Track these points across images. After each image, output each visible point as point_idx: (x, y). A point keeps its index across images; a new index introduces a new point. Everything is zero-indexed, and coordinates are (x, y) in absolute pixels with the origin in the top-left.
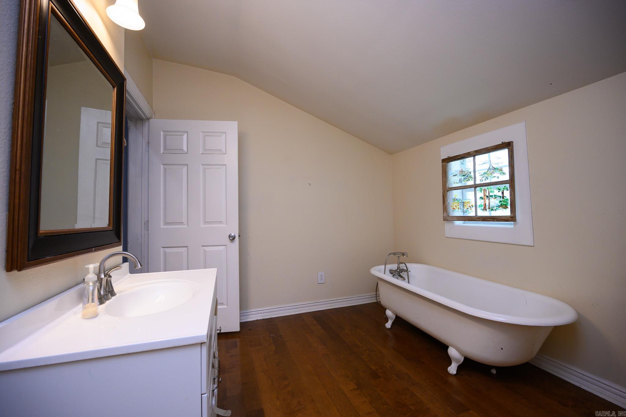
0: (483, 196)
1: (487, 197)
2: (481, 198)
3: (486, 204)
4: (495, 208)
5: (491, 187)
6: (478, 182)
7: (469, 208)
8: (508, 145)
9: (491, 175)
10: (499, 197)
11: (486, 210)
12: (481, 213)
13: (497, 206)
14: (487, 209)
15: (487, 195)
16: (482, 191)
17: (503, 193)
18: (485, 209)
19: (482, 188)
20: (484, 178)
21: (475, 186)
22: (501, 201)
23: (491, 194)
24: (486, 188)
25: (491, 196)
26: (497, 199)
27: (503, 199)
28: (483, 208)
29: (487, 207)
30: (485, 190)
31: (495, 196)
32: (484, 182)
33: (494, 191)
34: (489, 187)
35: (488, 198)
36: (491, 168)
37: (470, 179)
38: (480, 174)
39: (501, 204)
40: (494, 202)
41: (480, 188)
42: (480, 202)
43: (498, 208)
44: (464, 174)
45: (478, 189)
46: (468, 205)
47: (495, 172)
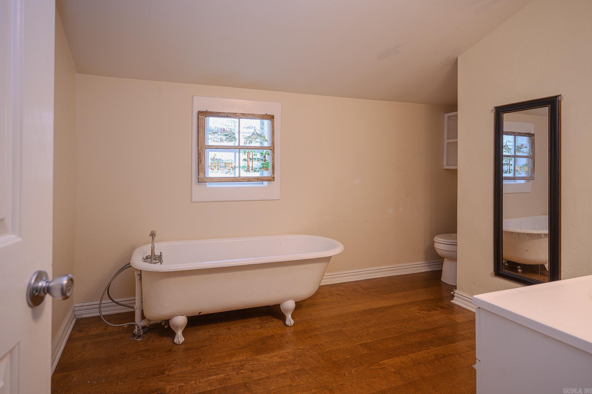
0: (246, 158)
1: (251, 159)
2: (245, 160)
3: (250, 166)
4: (258, 170)
5: (254, 150)
6: (242, 144)
7: (231, 169)
8: (271, 117)
9: (255, 140)
10: (262, 160)
11: (249, 171)
12: (244, 174)
13: (260, 167)
14: (250, 171)
15: (251, 157)
16: (246, 153)
17: (265, 157)
18: (248, 170)
19: (246, 150)
20: (248, 142)
21: (239, 148)
22: (263, 164)
23: (254, 157)
24: (250, 150)
25: (254, 159)
26: (260, 161)
27: (265, 162)
28: (246, 169)
29: (250, 169)
30: (249, 153)
31: (258, 159)
32: (248, 145)
33: (257, 154)
34: (253, 150)
35: (252, 160)
36: (255, 133)
37: (233, 140)
38: (244, 137)
39: (263, 166)
40: (257, 164)
41: (244, 150)
42: (243, 163)
43: (260, 169)
44: (226, 133)
45: (242, 150)
46: (230, 166)
47: (258, 138)
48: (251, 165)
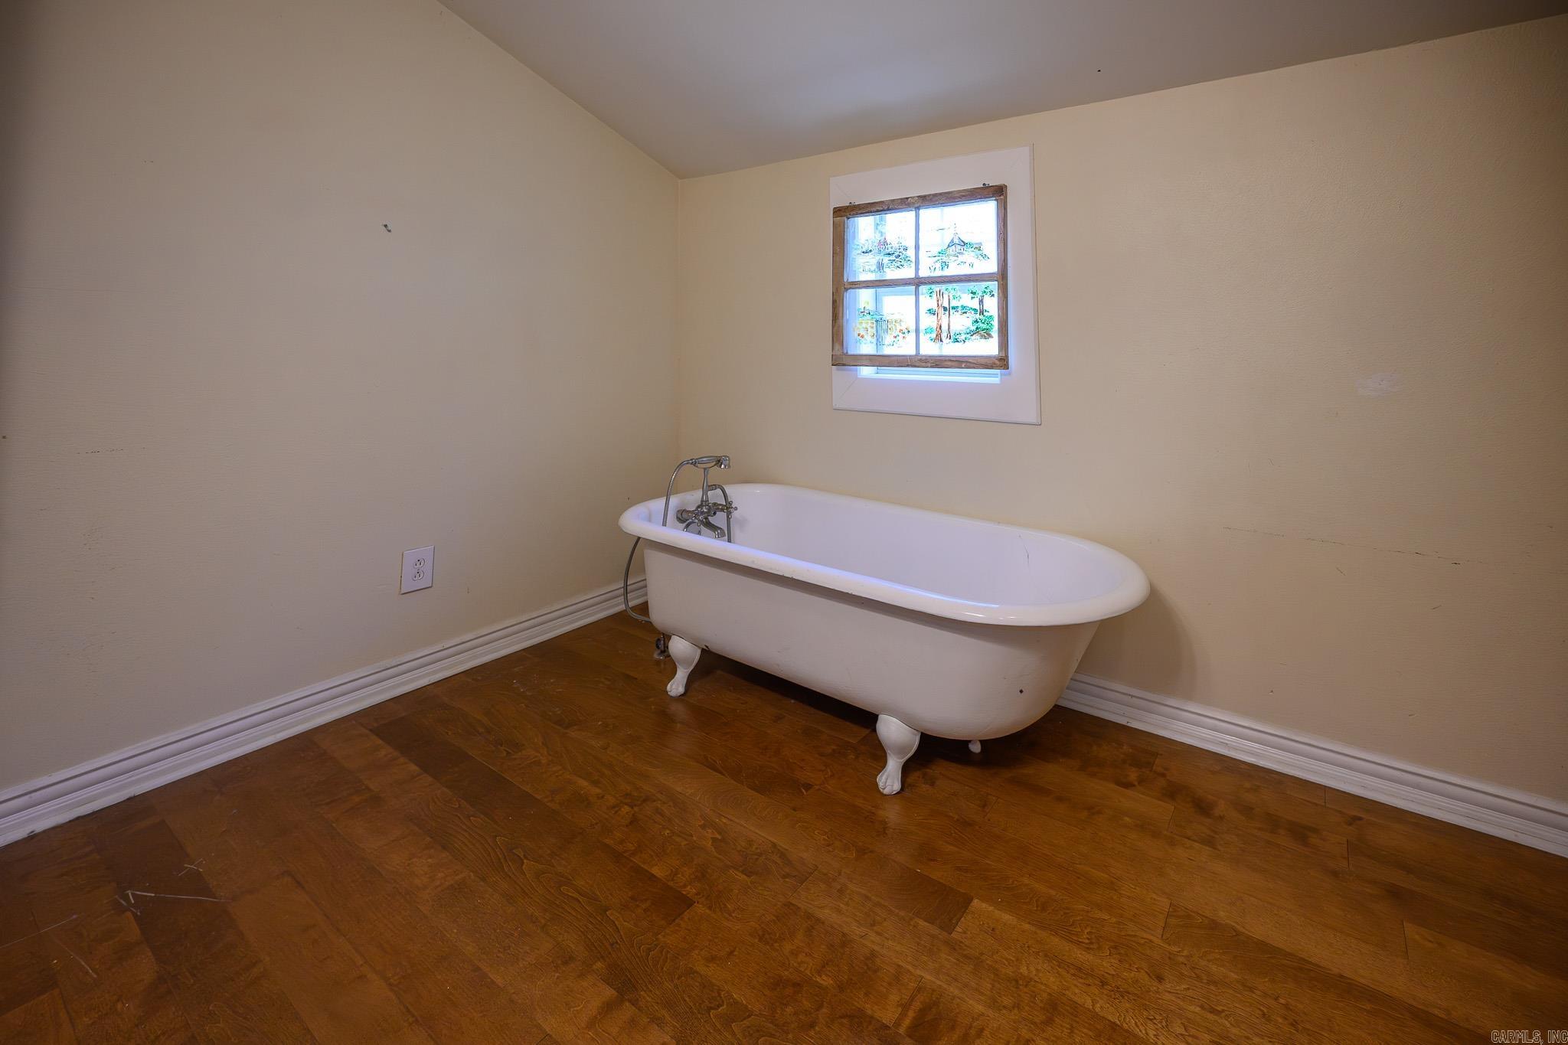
0: (934, 306)
1: (945, 309)
2: (931, 312)
3: (942, 328)
4: (963, 337)
5: (955, 285)
6: (924, 273)
7: (900, 334)
8: (998, 192)
9: (956, 258)
10: (973, 312)
11: (941, 341)
12: (929, 349)
13: (968, 331)
14: (944, 339)
15: (946, 304)
16: (934, 295)
17: (981, 302)
18: (939, 338)
19: (933, 286)
20: (938, 265)
21: (918, 282)
22: (976, 321)
23: (954, 303)
24: (943, 287)
25: (953, 308)
26: (968, 315)
27: (981, 317)
28: (934, 336)
29: (944, 335)
30: (941, 294)
31: (963, 307)
32: (938, 273)
33: (962, 295)
34: (950, 286)
35: (947, 313)
36: (956, 241)
37: (905, 264)
38: (929, 254)
39: (977, 328)
40: (961, 323)
41: (928, 287)
42: (928, 322)
43: (968, 336)
44: (890, 250)
45: (923, 289)
46: (899, 328)
47: (964, 252)
48: (945, 328)
